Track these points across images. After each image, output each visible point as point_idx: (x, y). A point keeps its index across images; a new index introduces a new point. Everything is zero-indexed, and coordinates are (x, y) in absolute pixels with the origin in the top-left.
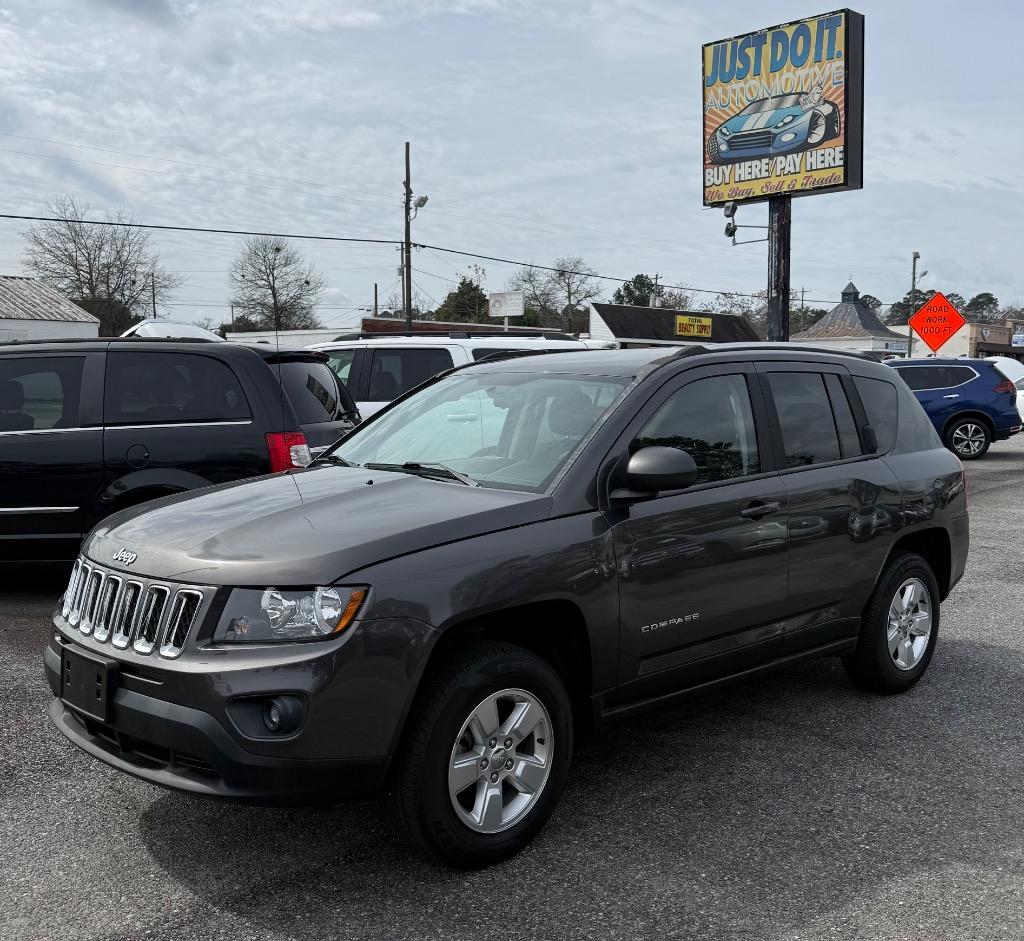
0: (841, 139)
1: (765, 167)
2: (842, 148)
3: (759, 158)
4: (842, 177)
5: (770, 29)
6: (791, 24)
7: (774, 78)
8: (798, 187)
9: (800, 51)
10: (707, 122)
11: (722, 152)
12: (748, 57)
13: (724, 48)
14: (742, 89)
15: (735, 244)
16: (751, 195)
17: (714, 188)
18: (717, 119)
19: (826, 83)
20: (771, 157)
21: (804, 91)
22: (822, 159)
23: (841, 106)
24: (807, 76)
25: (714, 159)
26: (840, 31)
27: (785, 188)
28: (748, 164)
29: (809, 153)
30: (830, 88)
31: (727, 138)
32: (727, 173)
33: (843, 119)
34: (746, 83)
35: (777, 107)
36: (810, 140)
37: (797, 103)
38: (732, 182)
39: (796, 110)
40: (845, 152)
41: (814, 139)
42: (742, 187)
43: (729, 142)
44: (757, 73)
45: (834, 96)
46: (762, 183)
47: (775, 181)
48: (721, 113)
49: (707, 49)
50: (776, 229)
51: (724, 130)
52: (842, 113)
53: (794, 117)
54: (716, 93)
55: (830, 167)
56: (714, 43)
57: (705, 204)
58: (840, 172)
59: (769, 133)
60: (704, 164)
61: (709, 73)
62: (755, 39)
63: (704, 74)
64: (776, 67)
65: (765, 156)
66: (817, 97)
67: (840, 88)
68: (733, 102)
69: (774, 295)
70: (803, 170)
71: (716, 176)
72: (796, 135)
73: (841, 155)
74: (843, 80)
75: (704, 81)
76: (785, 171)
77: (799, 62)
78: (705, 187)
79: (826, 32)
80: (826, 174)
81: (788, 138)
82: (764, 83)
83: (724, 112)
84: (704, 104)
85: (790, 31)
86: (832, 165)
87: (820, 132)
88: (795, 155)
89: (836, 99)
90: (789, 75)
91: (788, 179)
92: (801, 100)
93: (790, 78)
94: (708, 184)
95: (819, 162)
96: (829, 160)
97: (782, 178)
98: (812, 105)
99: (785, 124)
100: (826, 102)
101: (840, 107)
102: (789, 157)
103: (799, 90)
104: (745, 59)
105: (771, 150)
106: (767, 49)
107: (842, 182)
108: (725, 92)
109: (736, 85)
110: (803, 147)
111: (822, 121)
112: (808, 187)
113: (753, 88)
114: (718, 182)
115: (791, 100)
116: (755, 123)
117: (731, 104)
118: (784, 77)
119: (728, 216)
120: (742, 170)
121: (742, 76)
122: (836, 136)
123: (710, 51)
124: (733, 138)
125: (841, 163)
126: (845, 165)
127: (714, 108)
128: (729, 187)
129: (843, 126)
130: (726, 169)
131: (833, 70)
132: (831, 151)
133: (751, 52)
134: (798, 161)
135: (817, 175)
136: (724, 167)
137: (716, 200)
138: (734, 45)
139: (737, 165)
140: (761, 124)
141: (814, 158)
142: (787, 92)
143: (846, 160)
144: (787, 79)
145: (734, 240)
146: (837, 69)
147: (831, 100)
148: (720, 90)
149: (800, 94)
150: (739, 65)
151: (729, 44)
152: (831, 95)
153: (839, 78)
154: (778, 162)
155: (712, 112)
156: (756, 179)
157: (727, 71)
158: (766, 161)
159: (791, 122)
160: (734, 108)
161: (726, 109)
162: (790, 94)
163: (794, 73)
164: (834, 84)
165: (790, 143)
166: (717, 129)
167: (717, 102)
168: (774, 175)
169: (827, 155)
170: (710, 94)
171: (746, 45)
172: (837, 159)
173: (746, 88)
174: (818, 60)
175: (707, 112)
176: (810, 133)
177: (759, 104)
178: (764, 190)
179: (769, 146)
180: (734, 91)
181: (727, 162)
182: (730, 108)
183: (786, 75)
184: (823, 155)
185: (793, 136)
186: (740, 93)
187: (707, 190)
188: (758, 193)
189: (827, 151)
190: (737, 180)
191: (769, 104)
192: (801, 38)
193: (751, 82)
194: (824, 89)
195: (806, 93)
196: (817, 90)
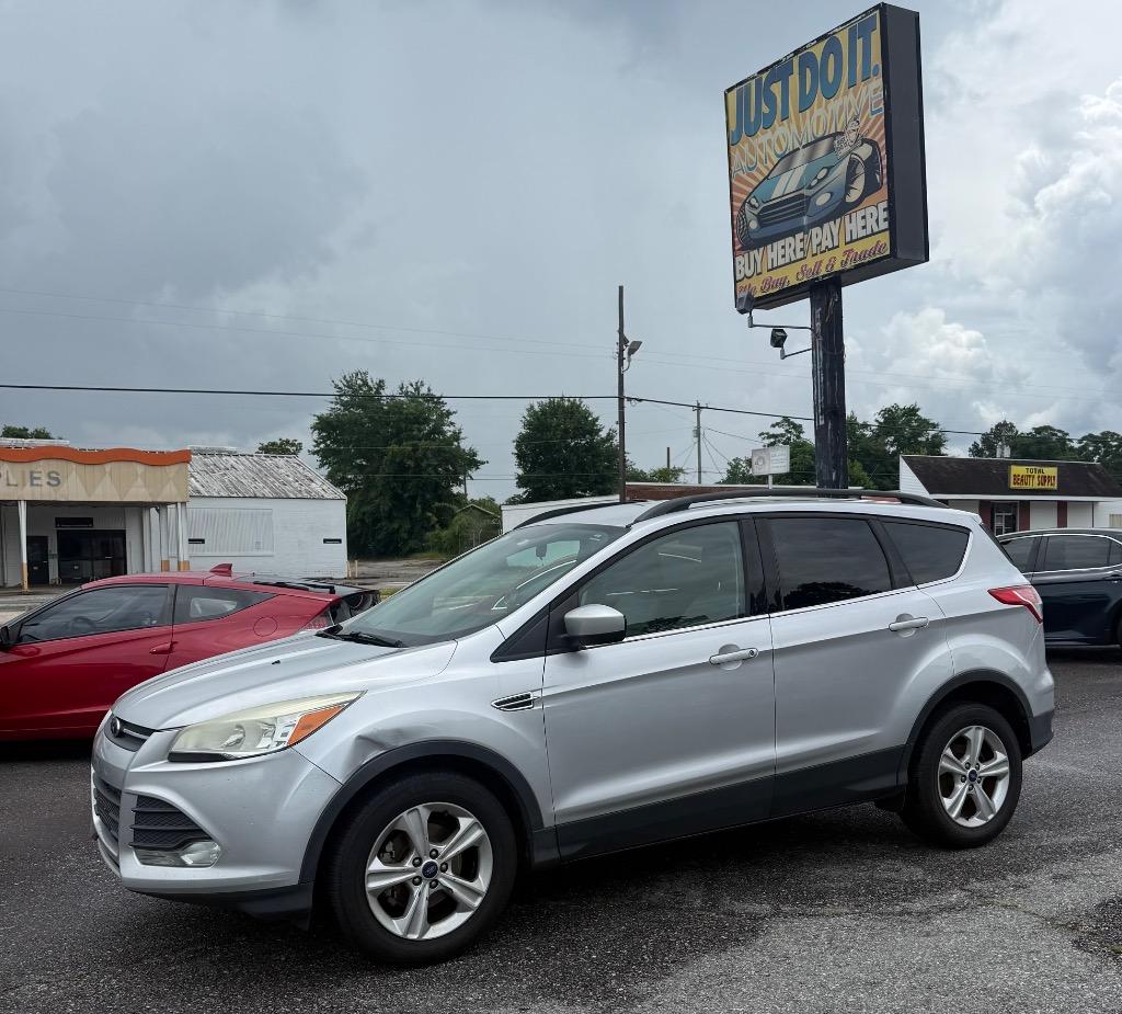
0: (884, 192)
1: (800, 245)
2: (885, 205)
3: (792, 233)
4: (888, 247)
5: (796, 52)
6: (819, 40)
7: (804, 118)
8: (837, 267)
9: (831, 76)
10: (734, 193)
11: (754, 231)
12: (773, 96)
13: (748, 89)
14: (770, 142)
15: (784, 357)
16: (785, 286)
17: (746, 282)
18: (745, 187)
19: (864, 114)
20: (805, 230)
22: (863, 223)
23: (882, 144)
24: (841, 108)
25: (745, 241)
26: (876, 36)
27: (823, 272)
28: (781, 243)
29: (847, 218)
30: (867, 120)
31: (756, 212)
32: (759, 260)
33: (885, 162)
34: (773, 132)
35: (810, 159)
36: (848, 200)
37: (832, 149)
38: (765, 271)
39: (832, 159)
40: (890, 209)
41: (854, 196)
42: (776, 275)
43: (759, 217)
44: (785, 117)
46: (797, 267)
47: (811, 263)
48: (749, 179)
49: (729, 95)
50: (818, 330)
51: (753, 202)
52: (883, 153)
53: (829, 169)
54: (742, 153)
55: (873, 234)
56: (738, 85)
57: (737, 310)
58: (885, 238)
59: (802, 196)
60: (734, 250)
61: (733, 126)
62: (778, 70)
63: (728, 130)
64: (806, 104)
65: (798, 230)
66: (853, 136)
67: (880, 116)
68: (761, 161)
70: (842, 242)
71: (747, 266)
72: (832, 194)
73: (885, 215)
74: (882, 106)
75: (728, 139)
76: (824, 247)
77: (830, 94)
78: (736, 282)
79: (860, 42)
80: (869, 244)
81: (823, 199)
82: (793, 127)
83: (752, 176)
85: (818, 50)
86: (876, 230)
87: (860, 184)
88: (832, 223)
89: (875, 135)
90: (821, 111)
91: (826, 258)
92: (836, 143)
93: (825, 115)
94: (739, 277)
95: (860, 228)
96: (871, 223)
97: (819, 257)
98: (848, 149)
99: (819, 181)
100: (865, 141)
101: (880, 146)
102: (826, 226)
103: (833, 131)
104: (771, 100)
106: (794, 80)
107: (888, 252)
108: (751, 149)
109: (763, 137)
110: (840, 209)
111: (861, 170)
112: (848, 267)
113: (781, 137)
114: (749, 273)
115: (824, 145)
116: (786, 185)
117: (759, 165)
118: (815, 116)
120: (775, 252)
121: (768, 124)
122: (878, 188)
123: (733, 96)
124: (763, 210)
125: (884, 225)
126: (892, 229)
127: (740, 173)
128: (762, 277)
129: (885, 171)
130: (758, 254)
131: (871, 94)
132: (873, 209)
133: (776, 88)
134: (835, 231)
135: (859, 247)
136: (756, 252)
138: (758, 83)
139: (769, 247)
140: (792, 186)
141: (854, 224)
142: (820, 134)
143: (892, 219)
144: (819, 118)
145: (783, 352)
146: (875, 91)
147: (869, 137)
148: (746, 148)
149: (834, 136)
150: (765, 109)
151: (753, 83)
152: (869, 130)
153: (878, 104)
154: (814, 236)
155: (740, 179)
156: (791, 262)
157: (752, 120)
158: (800, 236)
159: (825, 177)
160: (762, 169)
161: (754, 172)
162: (823, 138)
163: (826, 107)
164: (873, 113)
165: (824, 207)
166: (745, 201)
167: (744, 164)
168: (810, 254)
169: (868, 217)
170: (736, 155)
171: (770, 81)
172: (881, 221)
173: (774, 139)
174: (852, 84)
175: (733, 181)
176: (848, 189)
177: (788, 158)
178: (800, 276)
179: (803, 215)
180: (761, 146)
181: (758, 244)
182: (758, 170)
183: (817, 112)
184: (864, 217)
185: (829, 196)
186: (768, 148)
187: (739, 285)
188: (793, 281)
189: (868, 211)
190: (770, 266)
191: (800, 157)
192: (832, 57)
193: (780, 129)
194: (861, 124)
195: (841, 133)
196: (853, 126)
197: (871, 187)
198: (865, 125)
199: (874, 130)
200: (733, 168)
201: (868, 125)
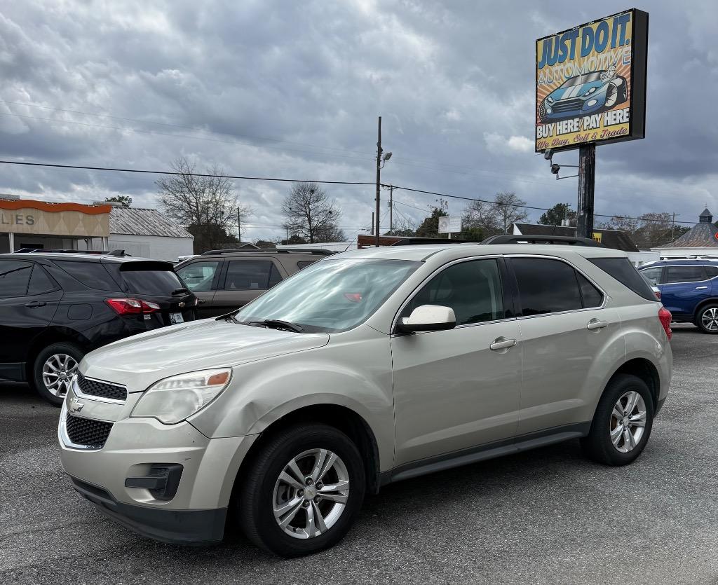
0: (628, 103)
1: (576, 124)
2: (628, 110)
3: (573, 118)
4: (628, 130)
5: (581, 26)
6: (595, 22)
7: (584, 61)
8: (598, 138)
9: (601, 40)
10: (538, 94)
11: (548, 114)
12: (566, 47)
13: (551, 41)
14: (562, 70)
15: (558, 178)
16: (567, 144)
17: (543, 140)
18: (546, 92)
19: (619, 63)
20: (581, 117)
22: (614, 117)
23: (628, 79)
24: (606, 59)
25: (543, 119)
26: (629, 25)
27: (590, 139)
28: (565, 122)
29: (606, 114)
30: (621, 66)
31: (551, 105)
32: (551, 129)
33: (629, 89)
34: (564, 65)
35: (585, 82)
36: (607, 105)
37: (599, 78)
38: (555, 135)
39: (598, 83)
40: (631, 112)
41: (610, 103)
42: (562, 138)
43: (553, 108)
44: (572, 58)
46: (574, 135)
47: (583, 134)
48: (548, 88)
49: (539, 42)
50: (583, 167)
51: (550, 99)
52: (629, 84)
53: (596, 88)
54: (545, 74)
55: (620, 123)
56: (544, 38)
57: (536, 151)
58: (627, 126)
59: (580, 100)
60: (536, 123)
61: (540, 59)
62: (570, 34)
63: (537, 60)
64: (585, 53)
65: (576, 117)
66: (612, 73)
67: (627, 66)
68: (556, 79)
69: (582, 214)
70: (602, 126)
71: (544, 132)
72: (597, 101)
73: (627, 115)
74: (630, 60)
75: (536, 65)
76: (592, 128)
77: (600, 49)
78: (536, 139)
79: (619, 26)
80: (617, 128)
81: (592, 103)
82: (577, 64)
83: (550, 86)
85: (595, 27)
86: (622, 121)
87: (614, 98)
88: (596, 115)
89: (625, 74)
90: (594, 58)
91: (592, 133)
92: (601, 76)
93: (595, 60)
94: (538, 137)
95: (612, 120)
96: (619, 118)
97: (588, 132)
98: (609, 79)
99: (590, 93)
100: (618, 77)
102: (593, 117)
103: (600, 69)
104: (564, 48)
105: (581, 112)
106: (579, 40)
107: (628, 133)
108: (551, 73)
109: (557, 67)
110: (602, 109)
111: (615, 91)
112: (605, 138)
113: (569, 69)
114: (545, 136)
115: (594, 76)
116: (571, 93)
117: (555, 81)
118: (590, 60)
119: (547, 159)
120: (562, 126)
121: (562, 60)
122: (624, 101)
123: (541, 44)
124: (556, 104)
125: (628, 120)
126: (631, 122)
127: (543, 84)
128: (552, 139)
129: (629, 93)
130: (551, 126)
131: (624, 53)
132: (621, 111)
133: (568, 43)
134: (598, 119)
135: (611, 129)
136: (550, 125)
137: (543, 148)
138: (557, 39)
139: (558, 123)
140: (574, 94)
141: (609, 117)
142: (592, 70)
143: (631, 117)
144: (592, 61)
145: (558, 176)
146: (626, 52)
147: (621, 75)
148: (547, 71)
149: (601, 72)
150: (560, 53)
151: (554, 38)
152: (621, 72)
153: (627, 59)
154: (585, 121)
155: (542, 87)
156: (571, 132)
157: (552, 57)
158: (577, 120)
159: (594, 92)
160: (557, 83)
161: (551, 84)
162: (594, 72)
163: (597, 57)
164: (624, 63)
165: (593, 107)
166: (545, 99)
167: (546, 80)
168: (582, 130)
169: (618, 115)
170: (541, 74)
171: (564, 39)
172: (625, 118)
173: (564, 69)
174: (613, 47)
175: (538, 87)
176: (607, 99)
177: (572, 80)
178: (576, 140)
179: (579, 109)
180: (556, 71)
181: (551, 121)
182: (554, 84)
183: (591, 58)
184: (615, 115)
185: (596, 101)
186: (561, 73)
187: (538, 141)
188: (572, 142)
189: (618, 112)
190: (558, 133)
191: (580, 80)
192: (602, 32)
193: (568, 64)
194: (617, 68)
195: (605, 71)
196: (612, 68)
197: (620, 100)
199: (625, 71)
200: (538, 81)
201: (622, 68)
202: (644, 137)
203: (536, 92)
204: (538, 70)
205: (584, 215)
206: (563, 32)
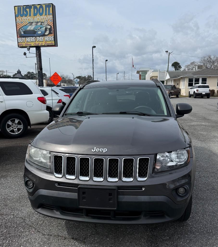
0: (53, 35)
1: (34, 39)
2: (53, 37)
3: (33, 37)
4: (54, 43)
5: (33, 5)
6: (38, 5)
7: (35, 17)
8: (43, 45)
9: (41, 12)
10: (17, 26)
11: (22, 34)
13: (21, 8)
15: (26, 57)
16: (31, 46)
17: (21, 43)
19: (48, 20)
20: (36, 37)
21: (43, 22)
22: (49, 39)
23: (53, 27)
24: (43, 18)
25: (20, 35)
26: (51, 8)
27: (40, 45)
28: (30, 38)
29: (45, 37)
30: (49, 22)
31: (23, 31)
32: (24, 40)
33: (53, 30)
34: (27, 18)
35: (36, 25)
36: (45, 34)
37: (41, 24)
39: (41, 26)
40: (54, 37)
42: (28, 43)
43: (24, 32)
44: (30, 15)
45: (51, 24)
46: (34, 43)
47: (37, 43)
48: (21, 25)
49: (15, 7)
50: (38, 54)
51: (22, 29)
52: (53, 28)
53: (41, 28)
54: (19, 19)
55: (51, 41)
56: (18, 6)
57: (18, 47)
58: (53, 42)
59: (35, 31)
60: (17, 37)
61: (17, 13)
62: (29, 7)
63: (15, 14)
64: (35, 15)
66: (46, 24)
67: (52, 22)
68: (24, 22)
69: (39, 70)
70: (44, 41)
71: (21, 40)
73: (53, 38)
74: (52, 20)
75: (15, 16)
77: (41, 15)
78: (18, 43)
79: (47, 8)
80: (50, 42)
81: (39, 32)
82: (32, 18)
84: (16, 21)
85: (38, 7)
88: (42, 37)
90: (39, 17)
91: (41, 43)
92: (42, 23)
94: (19, 42)
96: (50, 39)
97: (39, 42)
98: (45, 25)
99: (38, 29)
100: (49, 25)
101: (52, 27)
102: (40, 37)
103: (42, 21)
104: (27, 12)
105: (35, 35)
106: (32, 10)
107: (54, 44)
108: (22, 19)
109: (24, 18)
110: (44, 35)
111: (48, 30)
112: (46, 45)
113: (29, 19)
115: (39, 24)
118: (37, 18)
119: (28, 50)
120: (28, 39)
121: (26, 16)
122: (52, 33)
123: (16, 8)
125: (54, 40)
127: (19, 23)
128: (25, 43)
129: (53, 31)
131: (50, 18)
132: (51, 37)
133: (28, 10)
134: (43, 39)
135: (48, 42)
136: (23, 38)
137: (22, 46)
138: (23, 8)
140: (32, 28)
141: (47, 38)
142: (39, 21)
143: (54, 39)
144: (38, 18)
145: (26, 56)
146: (51, 17)
147: (50, 25)
148: (20, 18)
149: (42, 22)
150: (25, 13)
151: (22, 7)
152: (50, 24)
153: (51, 20)
154: (38, 39)
156: (32, 42)
159: (40, 29)
162: (39, 22)
164: (50, 21)
165: (40, 34)
166: (20, 28)
167: (20, 21)
168: (37, 41)
169: (50, 38)
170: (17, 19)
171: (26, 8)
172: (52, 39)
173: (27, 19)
174: (46, 15)
175: (17, 24)
176: (45, 32)
177: (31, 23)
179: (35, 34)
180: (24, 19)
181: (24, 37)
182: (23, 23)
183: (38, 17)
184: (49, 38)
185: (41, 32)
186: (26, 20)
187: (19, 43)
188: (33, 45)
189: (50, 37)
190: (27, 41)
191: (34, 24)
192: (41, 9)
193: (29, 18)
196: (46, 22)
197: (50, 33)
198: (48, 23)
200: (17, 21)
201: (50, 23)
202: (57, 46)
203: (16, 25)
204: (16, 18)
205: (40, 71)
206: (25, 6)
